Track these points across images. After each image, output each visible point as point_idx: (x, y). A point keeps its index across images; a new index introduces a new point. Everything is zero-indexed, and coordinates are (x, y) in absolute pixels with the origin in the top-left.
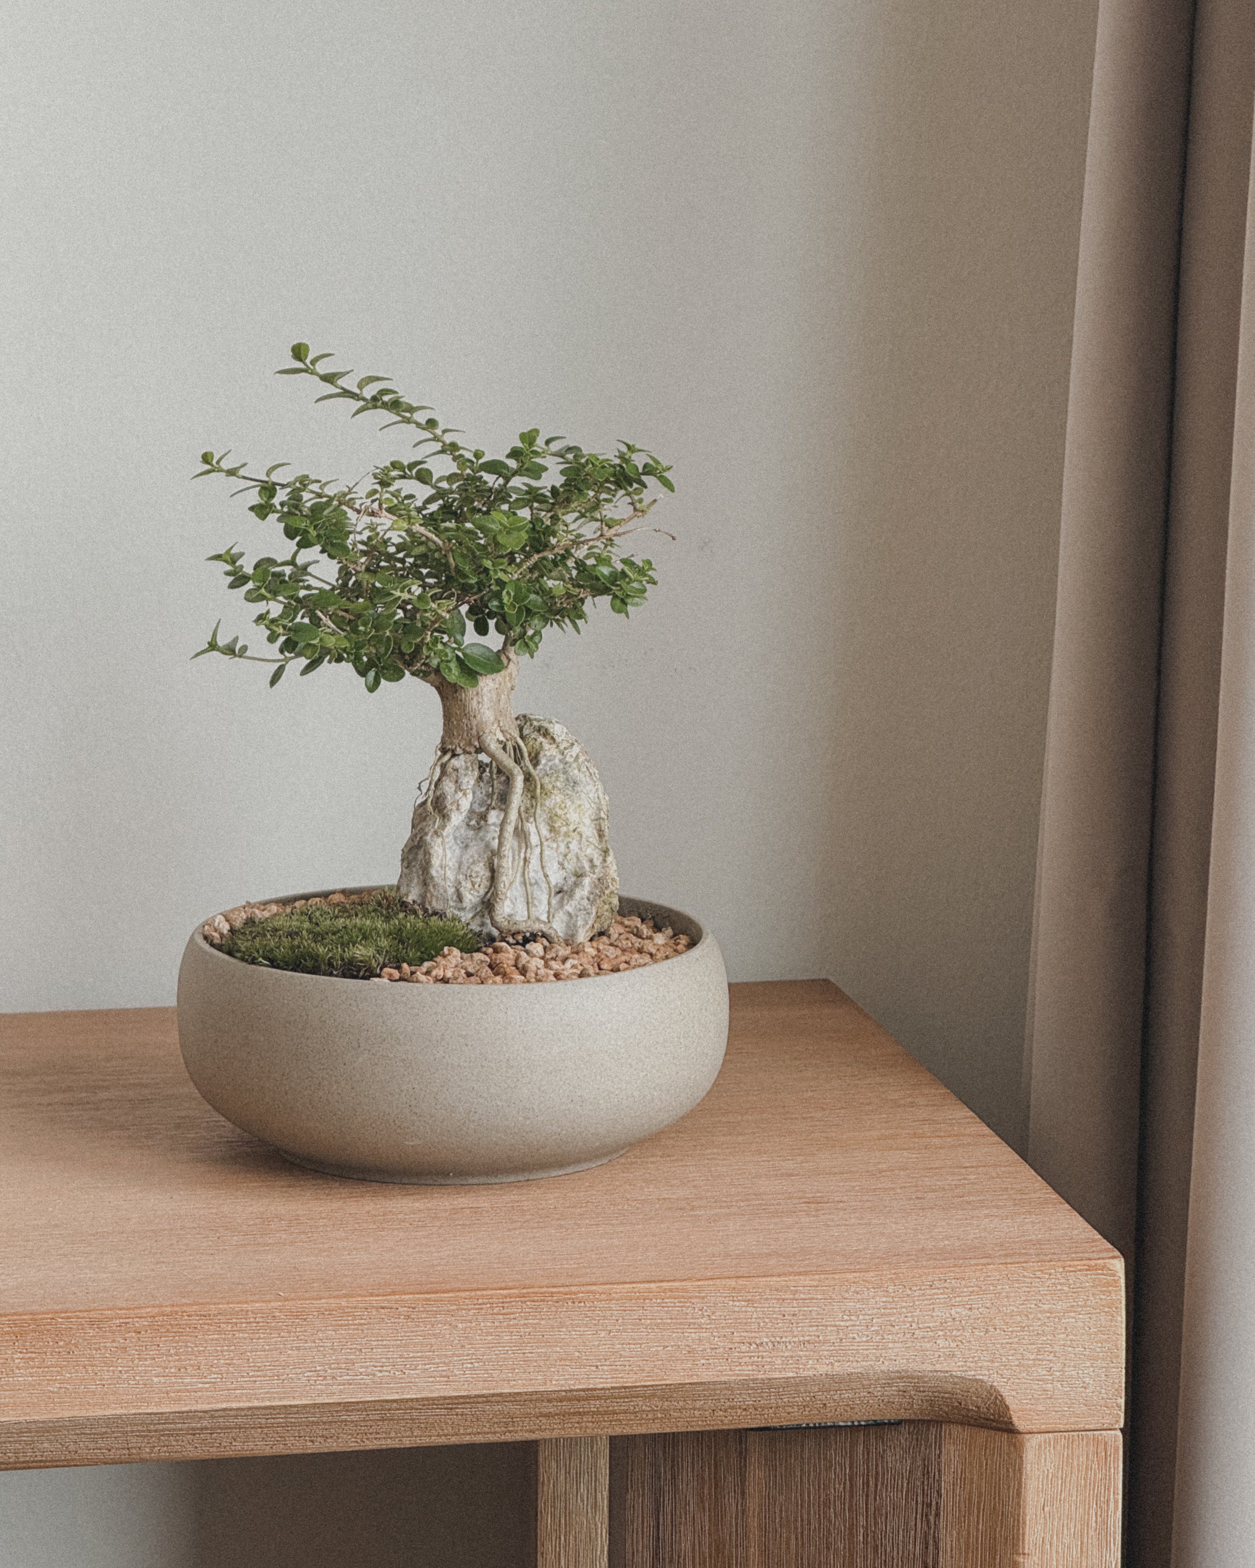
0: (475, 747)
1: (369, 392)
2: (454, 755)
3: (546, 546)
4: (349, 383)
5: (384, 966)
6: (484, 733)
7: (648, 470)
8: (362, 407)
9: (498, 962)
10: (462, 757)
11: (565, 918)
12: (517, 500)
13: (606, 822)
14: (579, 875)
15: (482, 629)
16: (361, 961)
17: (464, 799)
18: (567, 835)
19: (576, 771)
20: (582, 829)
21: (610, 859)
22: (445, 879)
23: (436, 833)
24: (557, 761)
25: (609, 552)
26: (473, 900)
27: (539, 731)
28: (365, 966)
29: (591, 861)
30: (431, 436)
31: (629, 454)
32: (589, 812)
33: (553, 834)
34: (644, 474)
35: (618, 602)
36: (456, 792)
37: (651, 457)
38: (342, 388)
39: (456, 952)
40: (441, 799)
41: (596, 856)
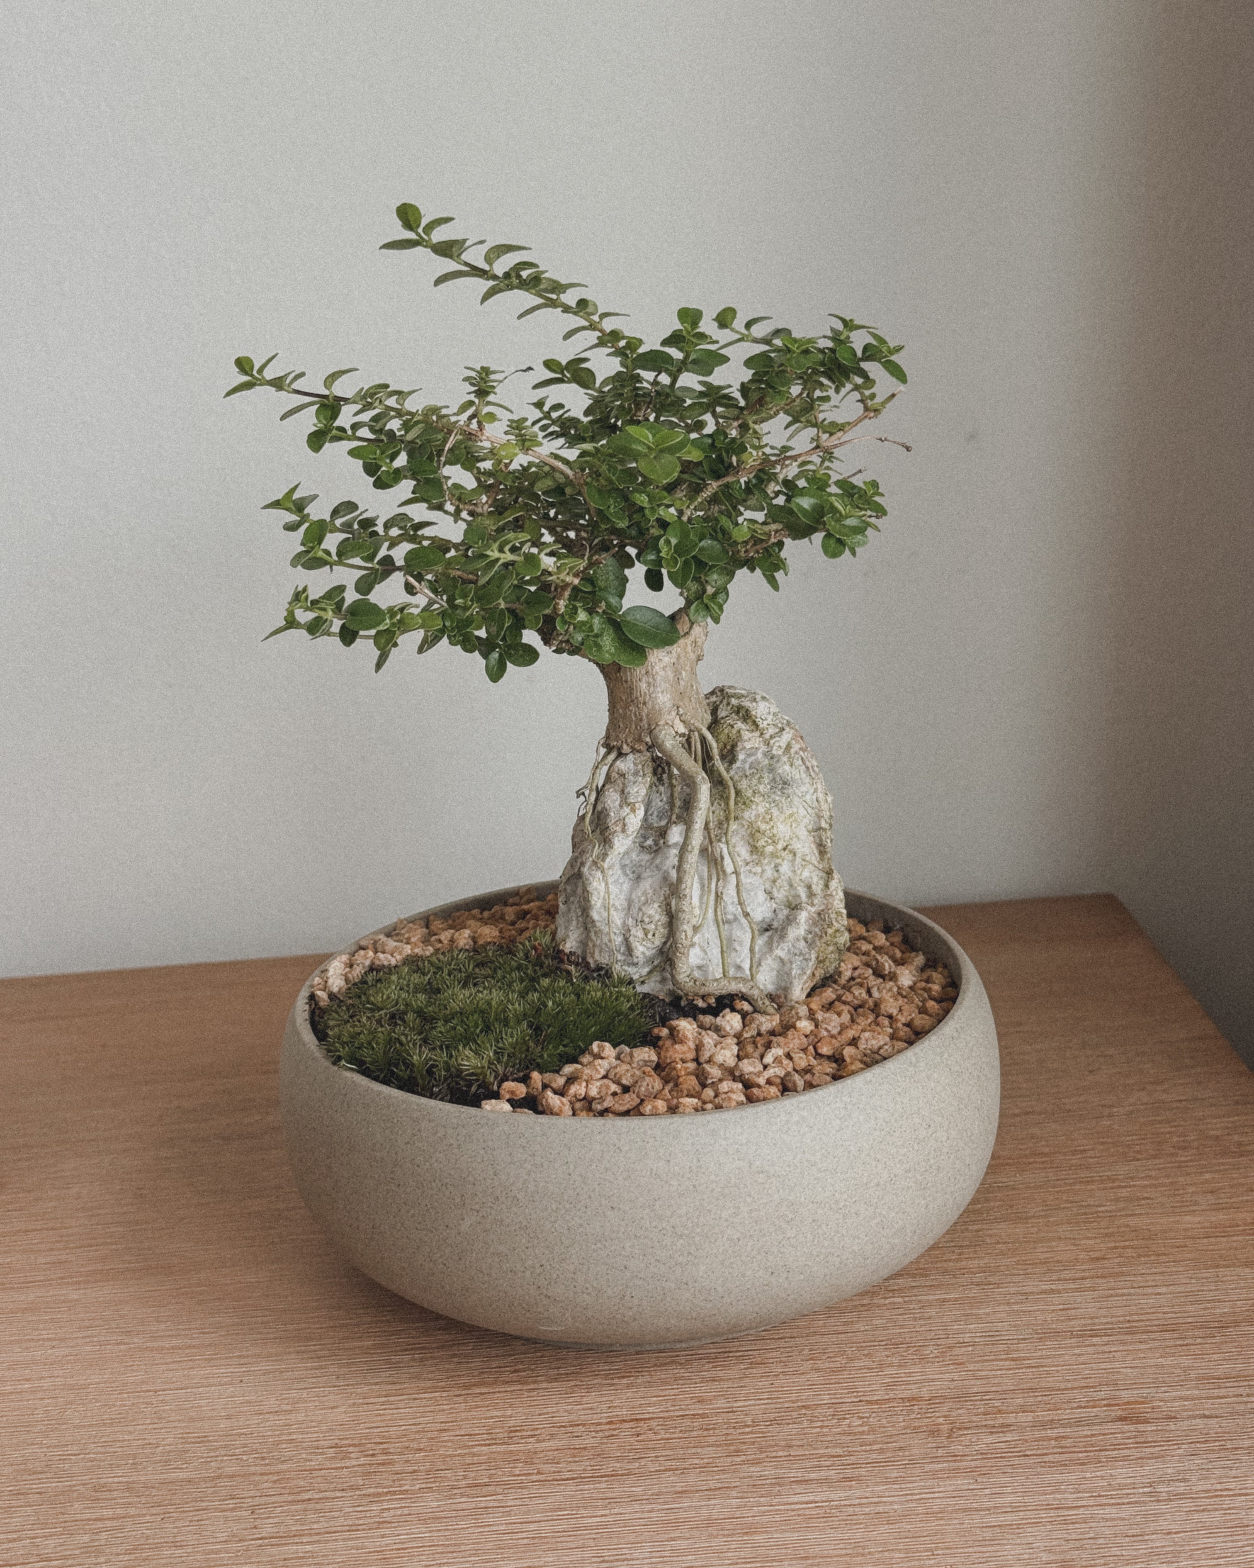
0: (647, 744)
1: (501, 267)
2: (620, 755)
3: (729, 469)
4: (475, 256)
5: (505, 1079)
6: (657, 725)
7: (870, 353)
8: (493, 288)
9: (668, 1061)
10: (631, 757)
11: (775, 965)
12: (694, 404)
13: (829, 833)
14: (794, 907)
15: (654, 582)
16: (472, 1074)
17: (632, 816)
18: (774, 855)
19: (787, 767)
20: (796, 845)
21: (833, 884)
22: (608, 924)
23: (595, 863)
24: (760, 755)
25: (828, 468)
26: (648, 953)
27: (738, 713)
28: (478, 1080)
29: (809, 887)
30: (587, 324)
31: (846, 333)
32: (806, 821)
33: (755, 857)
34: (862, 360)
35: (832, 542)
36: (621, 806)
37: (875, 336)
38: (466, 264)
39: (609, 1050)
40: (602, 816)
41: (815, 879)
